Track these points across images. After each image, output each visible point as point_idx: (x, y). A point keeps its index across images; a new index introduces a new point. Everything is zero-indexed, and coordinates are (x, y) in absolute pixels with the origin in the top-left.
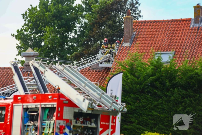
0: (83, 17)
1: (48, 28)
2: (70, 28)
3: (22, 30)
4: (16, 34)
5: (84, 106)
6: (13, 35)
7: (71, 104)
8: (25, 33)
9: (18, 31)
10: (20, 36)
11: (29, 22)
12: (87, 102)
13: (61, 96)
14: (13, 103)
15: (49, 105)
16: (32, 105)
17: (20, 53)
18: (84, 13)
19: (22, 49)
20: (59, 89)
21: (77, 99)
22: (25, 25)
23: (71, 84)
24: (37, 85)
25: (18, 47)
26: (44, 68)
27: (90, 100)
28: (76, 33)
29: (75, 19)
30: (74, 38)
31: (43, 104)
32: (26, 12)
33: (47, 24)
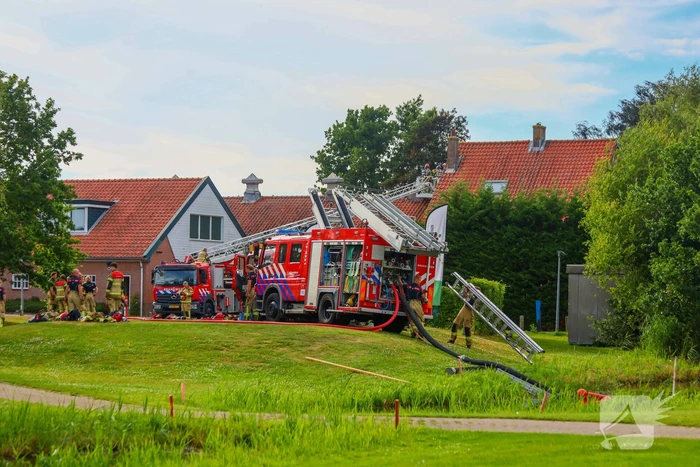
0: (399, 137)
1: (355, 149)
2: (382, 150)
3: (323, 151)
4: (316, 155)
5: (397, 244)
6: (312, 157)
7: (381, 241)
8: (328, 155)
9: (318, 152)
10: (321, 158)
11: (333, 141)
12: (401, 239)
13: (369, 231)
14: (311, 239)
15: (355, 242)
16: (333, 242)
17: (320, 179)
18: (400, 132)
19: (323, 175)
20: (367, 223)
21: (389, 236)
22: (328, 144)
23: (381, 216)
24: (341, 218)
25: (319, 172)
26: (349, 197)
27: (405, 237)
28: (388, 157)
29: (389, 139)
30: (387, 162)
31: (348, 241)
32: (330, 130)
33: (354, 143)
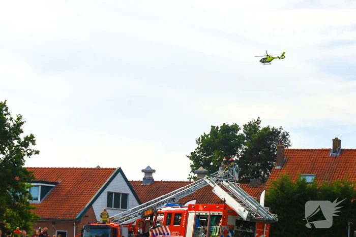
0: (245, 144)
1: (216, 152)
2: (234, 153)
3: (195, 152)
4: (190, 155)
5: (244, 215)
6: (188, 156)
7: (233, 213)
8: (198, 155)
9: (192, 153)
10: (193, 157)
11: (201, 146)
12: (247, 212)
13: (226, 206)
14: (187, 210)
15: (216, 213)
16: (203, 213)
17: (193, 171)
18: (246, 141)
19: (194, 168)
20: (225, 201)
21: (239, 210)
22: (198, 148)
23: (234, 197)
25: (192, 166)
26: (213, 184)
27: (249, 211)
28: (238, 157)
29: (238, 145)
30: (236, 160)
31: (212, 213)
32: (199, 139)
33: (216, 148)
